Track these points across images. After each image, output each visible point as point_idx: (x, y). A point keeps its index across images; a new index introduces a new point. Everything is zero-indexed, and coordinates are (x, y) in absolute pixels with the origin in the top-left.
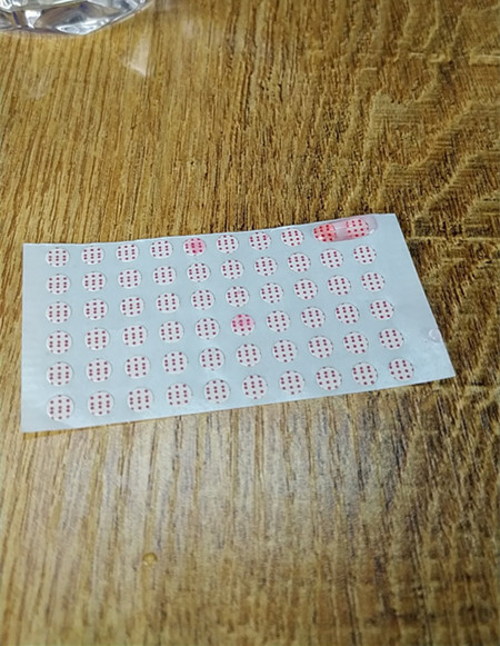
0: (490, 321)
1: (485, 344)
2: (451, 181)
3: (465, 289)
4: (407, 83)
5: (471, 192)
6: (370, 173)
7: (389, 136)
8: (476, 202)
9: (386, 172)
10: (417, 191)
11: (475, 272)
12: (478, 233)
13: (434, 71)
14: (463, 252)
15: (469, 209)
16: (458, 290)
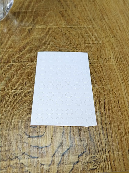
0: (22, 78)
1: (19, 82)
2: (23, 52)
3: (18, 73)
4: (20, 33)
5: (27, 54)
6: (6, 51)
7: (13, 44)
8: (27, 56)
9: (9, 51)
10: (15, 55)
11: (22, 69)
12: (25, 62)
13: (27, 30)
14: (20, 66)
15: (25, 57)
16: (17, 73)
